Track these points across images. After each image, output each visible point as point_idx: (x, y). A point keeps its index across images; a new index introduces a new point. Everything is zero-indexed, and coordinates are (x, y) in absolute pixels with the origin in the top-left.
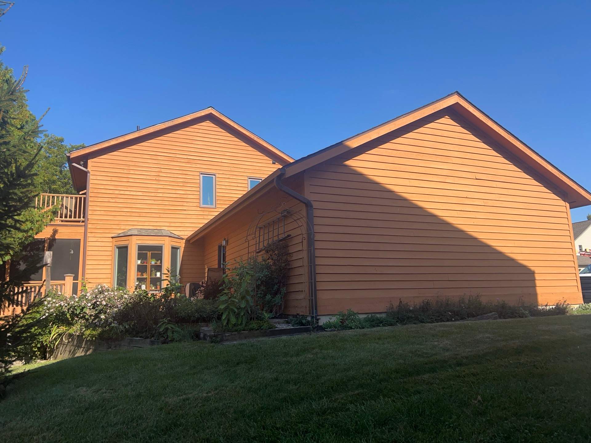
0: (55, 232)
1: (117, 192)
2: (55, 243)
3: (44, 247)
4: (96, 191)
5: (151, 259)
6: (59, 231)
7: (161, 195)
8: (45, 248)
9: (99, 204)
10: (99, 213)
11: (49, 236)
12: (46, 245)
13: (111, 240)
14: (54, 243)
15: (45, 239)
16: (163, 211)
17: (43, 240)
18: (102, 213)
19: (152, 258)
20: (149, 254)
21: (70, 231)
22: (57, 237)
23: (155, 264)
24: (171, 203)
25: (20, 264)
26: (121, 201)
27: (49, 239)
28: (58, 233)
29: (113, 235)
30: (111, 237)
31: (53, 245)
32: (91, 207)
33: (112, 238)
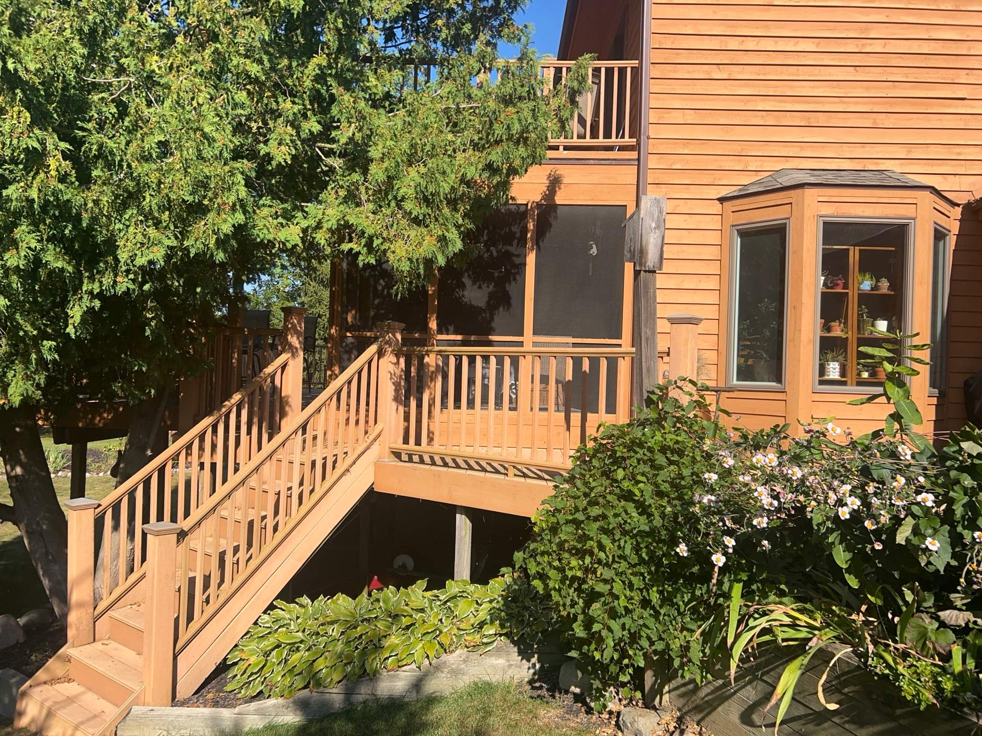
0: (555, 183)
1: (733, 44)
2: (556, 218)
3: (525, 230)
4: (668, 42)
5: (860, 271)
6: (565, 181)
7: (878, 47)
8: (529, 235)
9: (678, 87)
10: (677, 117)
11: (538, 198)
12: (531, 226)
13: (717, 207)
14: (551, 220)
15: (527, 205)
16: (884, 103)
17: (522, 209)
18: (690, 117)
19: (864, 268)
20: (854, 255)
21: (595, 179)
22: (559, 199)
23: (872, 289)
24: (913, 75)
25: (463, 286)
26: (748, 73)
27: (539, 205)
28: (562, 186)
29: (724, 192)
30: (719, 199)
31: (550, 225)
32: (657, 99)
33: (722, 200)
